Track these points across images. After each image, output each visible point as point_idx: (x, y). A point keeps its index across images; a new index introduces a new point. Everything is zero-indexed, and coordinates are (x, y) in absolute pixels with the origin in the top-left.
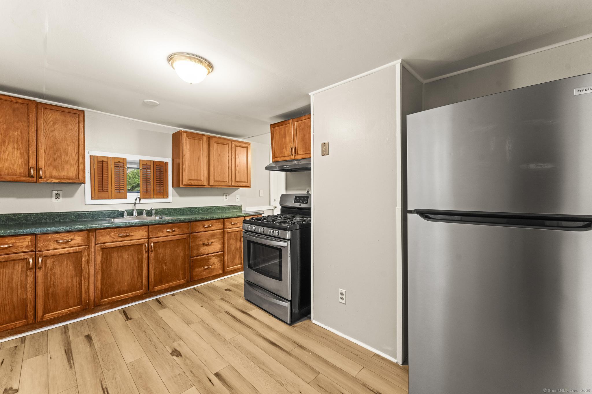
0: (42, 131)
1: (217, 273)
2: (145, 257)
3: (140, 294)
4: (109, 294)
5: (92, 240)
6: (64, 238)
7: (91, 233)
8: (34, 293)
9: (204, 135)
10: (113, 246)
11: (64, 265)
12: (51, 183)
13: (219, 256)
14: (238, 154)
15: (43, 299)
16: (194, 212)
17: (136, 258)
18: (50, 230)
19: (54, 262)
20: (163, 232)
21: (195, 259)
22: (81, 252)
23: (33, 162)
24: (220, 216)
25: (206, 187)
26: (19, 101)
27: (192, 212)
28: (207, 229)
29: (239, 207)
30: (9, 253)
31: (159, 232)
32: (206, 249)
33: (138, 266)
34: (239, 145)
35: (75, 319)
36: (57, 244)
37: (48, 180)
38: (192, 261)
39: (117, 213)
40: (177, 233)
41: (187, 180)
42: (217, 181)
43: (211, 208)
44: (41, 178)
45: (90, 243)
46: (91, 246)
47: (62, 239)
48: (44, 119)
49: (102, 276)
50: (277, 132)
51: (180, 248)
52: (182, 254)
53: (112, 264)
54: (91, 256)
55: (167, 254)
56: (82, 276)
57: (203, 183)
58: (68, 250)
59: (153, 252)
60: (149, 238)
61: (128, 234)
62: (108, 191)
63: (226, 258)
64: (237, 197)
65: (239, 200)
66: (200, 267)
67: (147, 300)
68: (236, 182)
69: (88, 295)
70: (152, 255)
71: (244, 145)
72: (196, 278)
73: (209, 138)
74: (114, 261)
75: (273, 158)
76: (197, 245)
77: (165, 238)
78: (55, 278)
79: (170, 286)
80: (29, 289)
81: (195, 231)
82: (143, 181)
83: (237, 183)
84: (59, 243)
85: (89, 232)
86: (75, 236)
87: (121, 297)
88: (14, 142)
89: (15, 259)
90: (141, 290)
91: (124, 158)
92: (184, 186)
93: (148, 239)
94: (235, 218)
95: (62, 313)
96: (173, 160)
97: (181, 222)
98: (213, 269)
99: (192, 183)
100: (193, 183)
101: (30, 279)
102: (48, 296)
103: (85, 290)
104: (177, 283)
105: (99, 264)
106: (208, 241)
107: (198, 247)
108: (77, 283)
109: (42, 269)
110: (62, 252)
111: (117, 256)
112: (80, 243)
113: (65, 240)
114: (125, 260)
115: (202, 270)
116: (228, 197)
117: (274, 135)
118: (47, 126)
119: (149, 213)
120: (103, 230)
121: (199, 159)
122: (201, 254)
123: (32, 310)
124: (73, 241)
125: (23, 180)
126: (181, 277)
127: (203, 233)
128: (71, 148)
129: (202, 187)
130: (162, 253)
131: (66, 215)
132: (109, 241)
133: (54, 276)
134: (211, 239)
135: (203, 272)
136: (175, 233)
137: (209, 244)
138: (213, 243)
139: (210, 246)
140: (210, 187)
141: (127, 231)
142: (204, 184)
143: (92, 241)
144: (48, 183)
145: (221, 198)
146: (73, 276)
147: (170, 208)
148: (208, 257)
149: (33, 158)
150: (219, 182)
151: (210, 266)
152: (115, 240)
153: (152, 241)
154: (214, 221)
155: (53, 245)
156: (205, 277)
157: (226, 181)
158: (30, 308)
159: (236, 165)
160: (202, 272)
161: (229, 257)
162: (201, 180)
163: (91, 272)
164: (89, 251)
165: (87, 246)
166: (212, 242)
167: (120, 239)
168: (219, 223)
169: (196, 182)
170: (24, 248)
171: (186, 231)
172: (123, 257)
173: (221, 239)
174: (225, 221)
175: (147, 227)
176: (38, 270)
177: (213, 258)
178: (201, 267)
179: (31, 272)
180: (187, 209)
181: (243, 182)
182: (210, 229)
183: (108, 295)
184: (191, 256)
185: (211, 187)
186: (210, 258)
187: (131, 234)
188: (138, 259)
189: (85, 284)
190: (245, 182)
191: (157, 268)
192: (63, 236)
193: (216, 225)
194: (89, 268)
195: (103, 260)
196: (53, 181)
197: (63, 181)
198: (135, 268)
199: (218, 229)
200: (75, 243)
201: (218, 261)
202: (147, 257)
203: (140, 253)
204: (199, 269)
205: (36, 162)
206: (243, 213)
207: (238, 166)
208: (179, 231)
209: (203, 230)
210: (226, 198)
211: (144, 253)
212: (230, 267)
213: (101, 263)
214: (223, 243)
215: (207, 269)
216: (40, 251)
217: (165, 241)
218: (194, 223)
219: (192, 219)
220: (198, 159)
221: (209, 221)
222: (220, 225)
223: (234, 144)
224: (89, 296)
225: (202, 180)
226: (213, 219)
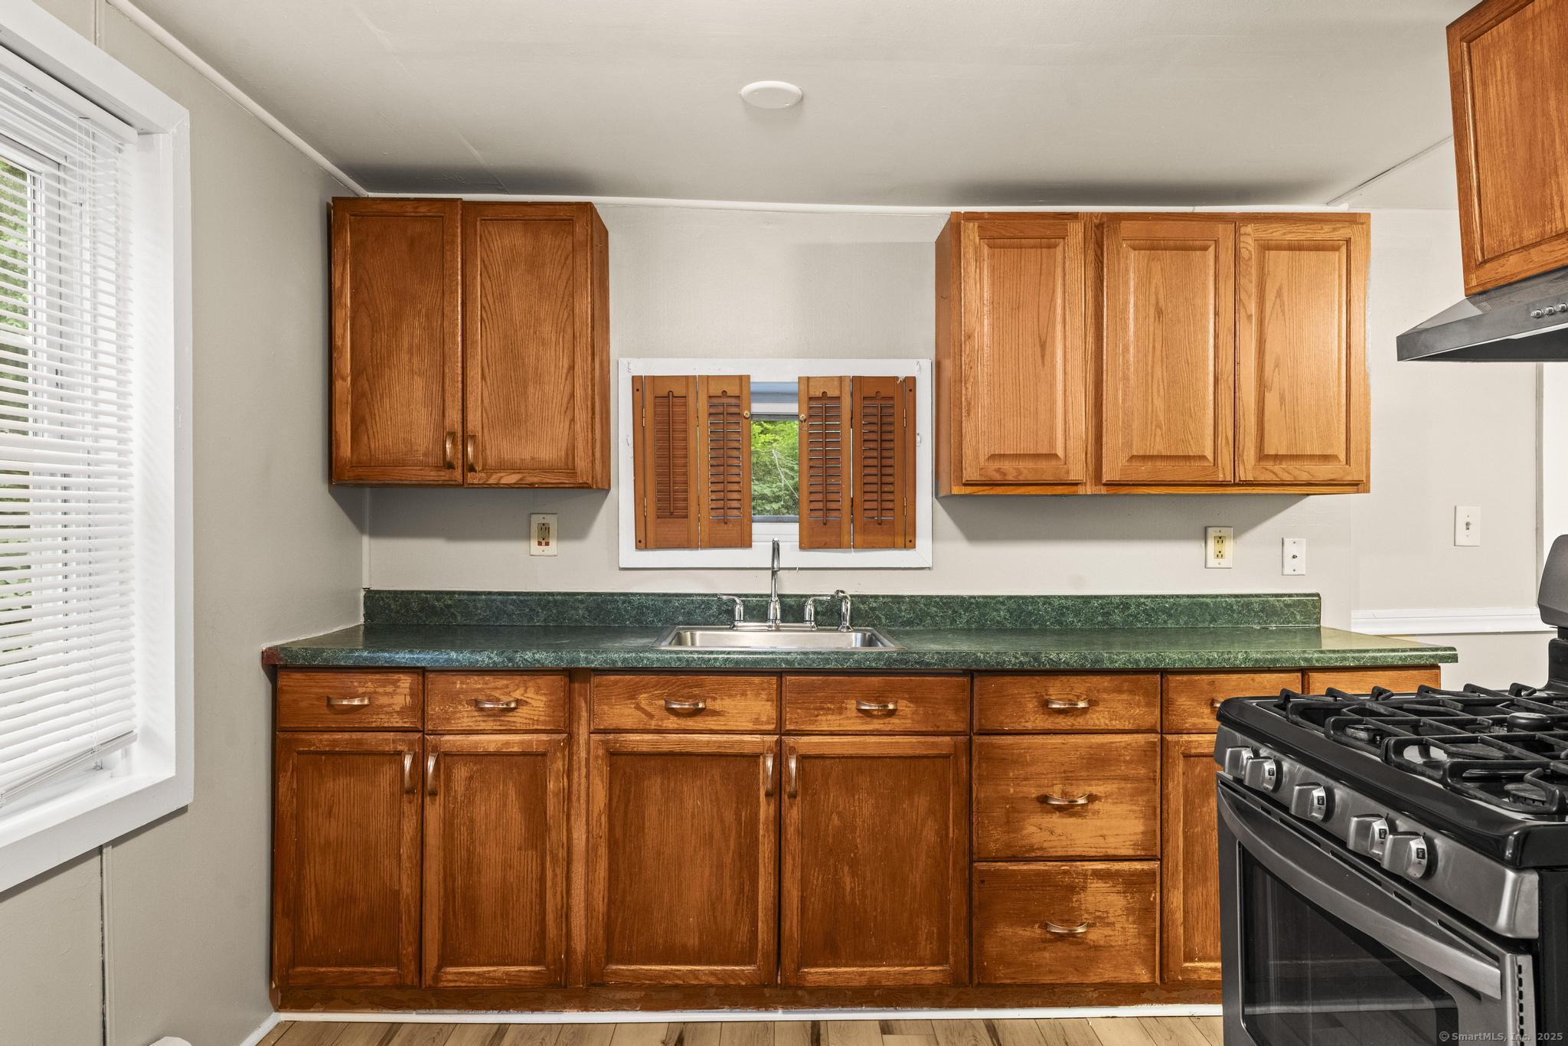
0: (475, 300)
1: (1124, 976)
2: (767, 818)
3: (744, 983)
4: (634, 948)
5: (579, 714)
6: (497, 694)
7: (576, 685)
8: (418, 881)
9: (1075, 216)
10: (645, 749)
11: (498, 796)
12: (498, 486)
13: (1132, 883)
14: (1279, 294)
15: (439, 910)
16: (1035, 622)
17: (729, 816)
18: (458, 660)
19: (471, 778)
20: (841, 710)
21: (996, 874)
22: (544, 755)
23: (454, 415)
24: (1142, 656)
25: (1081, 490)
26: (423, 210)
27: (1024, 622)
28: (1064, 723)
29: (1309, 607)
30: (362, 725)
31: (822, 709)
32: (1058, 831)
33: (740, 855)
34: (1289, 237)
35: (533, 1010)
36: (476, 714)
37: (492, 474)
38: (983, 882)
39: (715, 606)
40: (908, 724)
41: (982, 459)
42: (1144, 458)
43: (1127, 606)
44: (472, 469)
45: (575, 725)
46: (576, 737)
47: (489, 700)
48: (483, 261)
49: (610, 864)
50: (1503, 61)
51: (922, 802)
52: (929, 833)
53: (644, 823)
54: (576, 774)
55: (859, 822)
56: (548, 853)
57: (1068, 473)
58: (507, 743)
59: (799, 798)
60: (781, 731)
61: (701, 705)
62: (686, 517)
63: (1176, 899)
64: (1290, 549)
65: (1300, 566)
66: (1028, 919)
67: (778, 1015)
68: (1262, 456)
69: (564, 931)
70: (794, 815)
71: (1324, 233)
72: (1003, 975)
73: (1100, 231)
74: (652, 811)
75: (1470, 265)
76: (1007, 799)
77: (853, 744)
78: (473, 842)
79: (871, 979)
80: (406, 864)
81: (996, 726)
82: (812, 472)
83: (1269, 465)
84: (482, 710)
85: (571, 681)
86: (526, 691)
87: (672, 972)
88: (410, 351)
89: (374, 749)
90: (749, 964)
91: (741, 377)
92: (969, 490)
93: (776, 737)
94: (1235, 677)
95: (489, 978)
96: (938, 367)
97: (923, 670)
98: (1097, 948)
99: (1005, 474)
100: (1010, 469)
101: (409, 827)
102: (454, 901)
103: (554, 909)
104: (905, 974)
105: (600, 815)
106: (1069, 789)
107: (1014, 810)
108: (535, 876)
109: (438, 797)
110: (492, 748)
111: (663, 793)
112: (542, 718)
113: (498, 700)
114: (689, 816)
115: (1033, 941)
116: (1229, 547)
117: (1478, 91)
118: (489, 282)
119: (829, 614)
120: (612, 678)
121: (1043, 346)
122: (1027, 851)
123: (411, 938)
124: (523, 711)
125: (431, 478)
126: (925, 948)
127: (1039, 740)
128: (553, 354)
129: (1059, 490)
130: (840, 814)
131: (564, 603)
132: (635, 727)
133: (471, 831)
134: (1088, 780)
135: (1040, 949)
136: (895, 723)
137: (1072, 804)
138: (1097, 805)
139: (1081, 816)
140: (1103, 490)
141: (696, 691)
142: (1073, 477)
143: (580, 718)
144: (490, 487)
145: (1187, 552)
146: (523, 843)
147: (922, 597)
148: (1065, 872)
149: (453, 401)
150: (1160, 464)
151: (1080, 930)
152: (653, 725)
153: (792, 750)
154: (1105, 682)
155: (466, 717)
156: (1047, 979)
157: (1203, 458)
158: (407, 931)
159: (1267, 357)
160: (1032, 951)
161: (1197, 898)
162: (1056, 456)
163: (575, 842)
164: (571, 755)
165: (565, 735)
166: (1092, 798)
167: (672, 722)
168: (1131, 692)
169: (1031, 464)
170: (395, 716)
171: (952, 717)
172: (682, 801)
173: (1144, 785)
174: (1172, 685)
175: (774, 680)
176: (428, 799)
177: (1096, 885)
178: (1031, 923)
179: (410, 802)
180: (1003, 603)
181: (1312, 457)
182: (1080, 722)
183: (631, 952)
184: (975, 850)
185: (1112, 490)
186: (1079, 880)
187: (711, 705)
188: (740, 820)
189: (554, 884)
190: (1326, 458)
191: (816, 879)
192: (492, 685)
193: (1120, 708)
194: (567, 826)
195: (615, 800)
196: (503, 481)
197: (530, 479)
198: (728, 859)
199: (1128, 726)
200: (526, 719)
201: (1129, 911)
202: (771, 818)
203: (745, 794)
204: (1020, 931)
205: (460, 412)
206: (1327, 644)
207: (1277, 366)
208: (915, 713)
209: (1041, 722)
210: (1219, 555)
211: (761, 799)
212: (1200, 960)
213: (607, 812)
214: (1159, 814)
215: (1060, 937)
216: (434, 733)
217: (851, 757)
218: (993, 683)
219: (977, 660)
220: (1038, 349)
221: (1073, 679)
222: (1138, 705)
223: (1250, 240)
224: (569, 936)
225: (1060, 453)
226: (1097, 667)
